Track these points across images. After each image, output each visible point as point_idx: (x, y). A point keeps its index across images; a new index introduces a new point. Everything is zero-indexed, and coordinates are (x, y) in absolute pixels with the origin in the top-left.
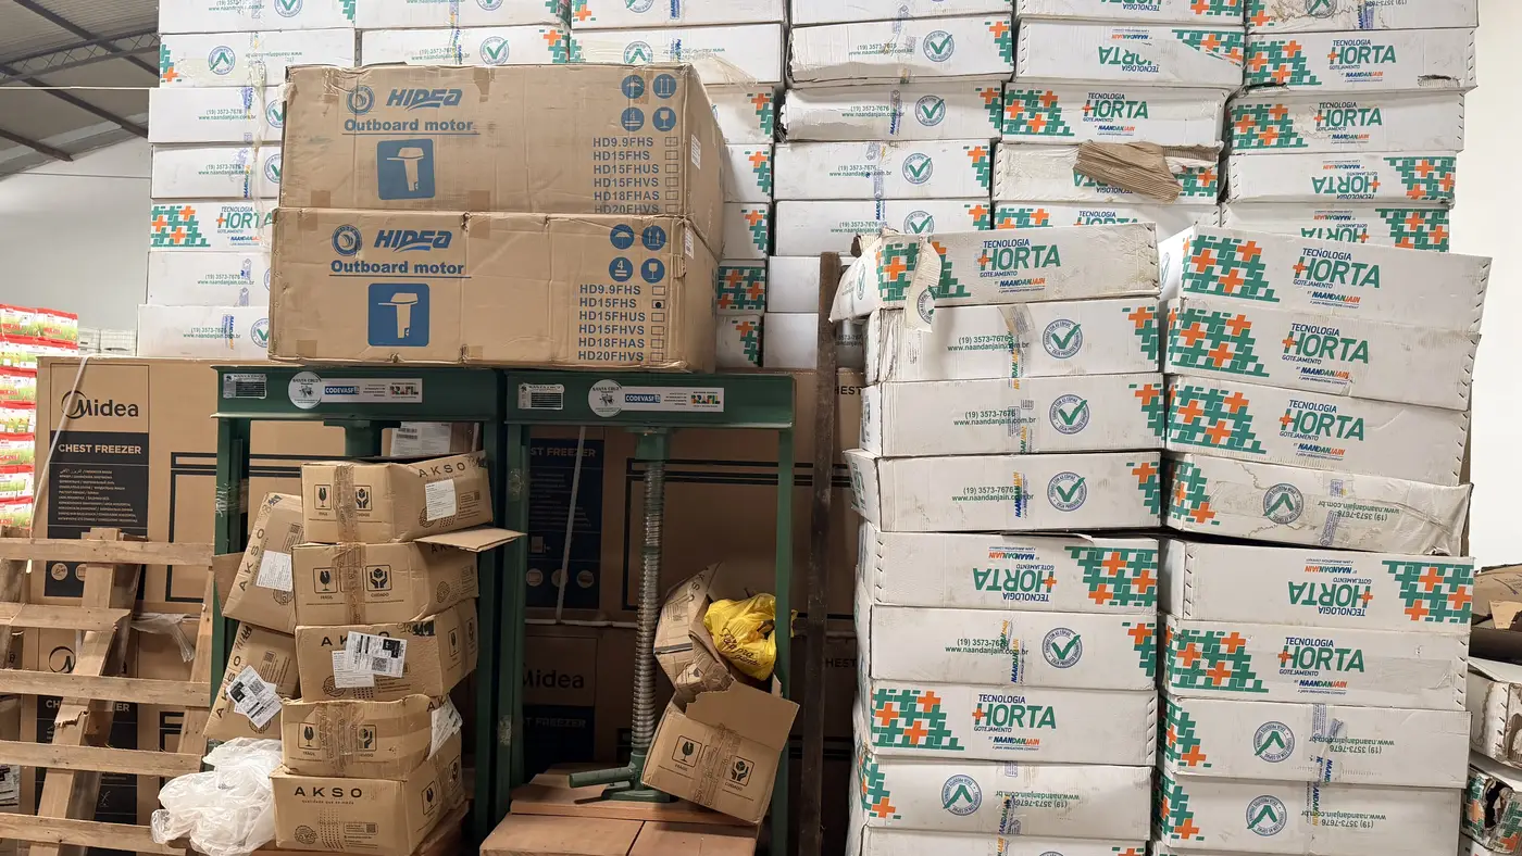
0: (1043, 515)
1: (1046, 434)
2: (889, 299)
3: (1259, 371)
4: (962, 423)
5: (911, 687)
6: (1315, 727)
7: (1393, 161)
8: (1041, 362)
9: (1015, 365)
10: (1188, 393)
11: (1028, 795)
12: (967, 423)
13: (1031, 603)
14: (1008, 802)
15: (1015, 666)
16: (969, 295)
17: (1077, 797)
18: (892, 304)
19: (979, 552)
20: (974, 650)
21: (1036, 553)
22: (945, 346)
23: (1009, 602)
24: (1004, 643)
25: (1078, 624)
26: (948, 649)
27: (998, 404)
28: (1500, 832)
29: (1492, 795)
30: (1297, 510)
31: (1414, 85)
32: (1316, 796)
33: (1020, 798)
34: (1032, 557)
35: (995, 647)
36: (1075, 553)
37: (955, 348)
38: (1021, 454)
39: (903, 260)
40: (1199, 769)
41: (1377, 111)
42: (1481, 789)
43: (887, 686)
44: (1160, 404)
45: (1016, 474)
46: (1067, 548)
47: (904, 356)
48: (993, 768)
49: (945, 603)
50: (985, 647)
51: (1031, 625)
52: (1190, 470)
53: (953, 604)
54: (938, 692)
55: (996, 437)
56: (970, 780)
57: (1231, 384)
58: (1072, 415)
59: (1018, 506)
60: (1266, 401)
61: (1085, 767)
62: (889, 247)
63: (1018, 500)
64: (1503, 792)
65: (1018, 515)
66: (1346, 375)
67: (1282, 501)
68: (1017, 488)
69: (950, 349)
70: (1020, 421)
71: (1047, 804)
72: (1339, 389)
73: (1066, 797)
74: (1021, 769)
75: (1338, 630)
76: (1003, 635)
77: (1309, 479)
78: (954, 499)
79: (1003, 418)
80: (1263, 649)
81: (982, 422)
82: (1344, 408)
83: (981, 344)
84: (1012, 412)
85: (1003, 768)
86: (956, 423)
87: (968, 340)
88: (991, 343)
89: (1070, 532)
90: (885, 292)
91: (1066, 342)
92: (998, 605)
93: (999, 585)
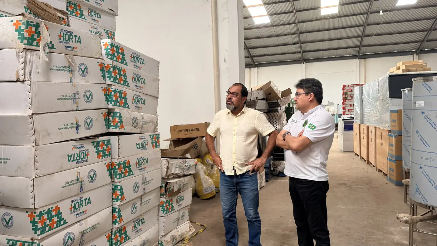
0: (84, 133)
1: (83, 104)
2: (27, 44)
3: (128, 86)
4: (60, 99)
5: (50, 207)
6: (142, 181)
7: (104, 30)
8: (78, 79)
9: (71, 78)
10: (115, 91)
11: (87, 229)
12: (61, 99)
13: (84, 163)
14: (82, 236)
15: (81, 186)
16: (55, 49)
17: (98, 223)
18: (29, 47)
19: (68, 148)
20: (70, 185)
21: (84, 146)
22: (49, 68)
23: (78, 165)
24: (78, 179)
25: (94, 167)
26: (62, 187)
27: (70, 93)
28: (167, 193)
29: (166, 186)
30: (137, 123)
32: (142, 199)
33: (85, 232)
34: (83, 147)
35: (76, 182)
36: (93, 143)
37: (52, 69)
38: (76, 111)
39: (34, 29)
42: (164, 185)
43: (41, 210)
44: (107, 93)
45: (76, 118)
46: (91, 142)
47: (34, 71)
48: (76, 225)
49: (60, 170)
50: (73, 183)
51: (84, 171)
52: (118, 114)
53: (63, 170)
54: (59, 205)
55: (69, 104)
56: (71, 233)
57: (123, 89)
58: (89, 98)
59: (77, 130)
60: (130, 93)
61: (98, 213)
62: (28, 22)
63: (77, 127)
64: (168, 184)
65: (77, 133)
66: (142, 88)
67: (135, 122)
68: (77, 123)
69: (51, 69)
70: (76, 99)
71: (92, 230)
72: (141, 91)
73: (96, 225)
74: (83, 222)
75: (144, 154)
76: (77, 177)
77: (138, 115)
78: (59, 129)
79: (72, 97)
80: (133, 162)
81: (66, 99)
82: (143, 97)
83: (61, 69)
84: (74, 95)
85: (78, 224)
86: (58, 99)
87: (56, 66)
88: (63, 69)
89: (90, 137)
90: (25, 41)
91: (84, 72)
92: (75, 166)
93: (75, 159)
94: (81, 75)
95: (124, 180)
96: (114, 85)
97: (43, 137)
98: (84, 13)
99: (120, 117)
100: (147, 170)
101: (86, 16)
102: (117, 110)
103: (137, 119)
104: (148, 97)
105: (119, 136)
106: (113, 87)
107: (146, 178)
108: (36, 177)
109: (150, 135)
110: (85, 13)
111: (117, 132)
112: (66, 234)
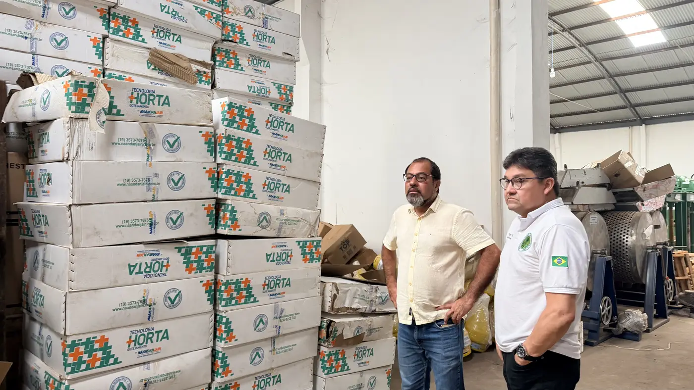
0: (164, 232)
1: (165, 191)
2: (76, 112)
3: (255, 164)
4: (121, 185)
5: (91, 336)
6: (275, 313)
7: (274, 84)
8: (161, 156)
9: (148, 155)
10: (228, 173)
11: (156, 377)
12: (124, 185)
13: (159, 278)
14: (145, 385)
15: (150, 312)
16: (123, 115)
17: (179, 371)
18: (78, 115)
19: (131, 254)
20: (128, 308)
21: (161, 252)
22: (110, 142)
23: (147, 279)
24: (145, 301)
25: (179, 285)
26: (114, 310)
27: (141, 175)
28: (331, 339)
29: (329, 326)
30: (269, 222)
31: (281, 55)
32: (274, 342)
33: (152, 380)
34: (158, 254)
35: (140, 304)
36: (180, 250)
37: (116, 144)
38: (152, 201)
39: (86, 91)
40: (233, 343)
41: (268, 62)
42: (325, 325)
43: (76, 338)
44: (216, 178)
45: (150, 212)
46: (176, 248)
47: (85, 146)
48: (137, 368)
49: (112, 285)
50: (134, 305)
51: (157, 290)
52: (230, 208)
53: (117, 284)
54: (107, 335)
55: (140, 192)
56: (125, 378)
57: (245, 169)
58: (177, 182)
59: (151, 228)
60: (258, 176)
61: (182, 356)
62: (77, 82)
63: (151, 225)
64: (332, 324)
65: (151, 233)
66: (284, 167)
67: (264, 219)
68: (151, 219)
69: (113, 144)
70: (151, 184)
71: (165, 379)
72: (282, 172)
73: (174, 372)
74: (151, 365)
75: (282, 271)
76: (144, 297)
77: (272, 209)
78: (117, 226)
79: (144, 182)
80: (257, 282)
81: (132, 184)
82: (284, 180)
83: (131, 142)
84: (148, 179)
85: (142, 367)
86: (118, 185)
87: (123, 139)
88: (135, 142)
89: (176, 240)
90: (73, 108)
91: (174, 145)
92: (141, 281)
93: (141, 271)
94: (168, 151)
95: (234, 310)
96: (226, 164)
97: (88, 236)
98: (240, 62)
99: (233, 211)
100: (287, 296)
101: (245, 66)
102: (229, 202)
103: (268, 214)
104: (297, 181)
105: (229, 240)
106: (224, 167)
107: (282, 310)
108: (70, 292)
109: (299, 242)
110: (244, 61)
111: (226, 234)
112: (118, 379)
